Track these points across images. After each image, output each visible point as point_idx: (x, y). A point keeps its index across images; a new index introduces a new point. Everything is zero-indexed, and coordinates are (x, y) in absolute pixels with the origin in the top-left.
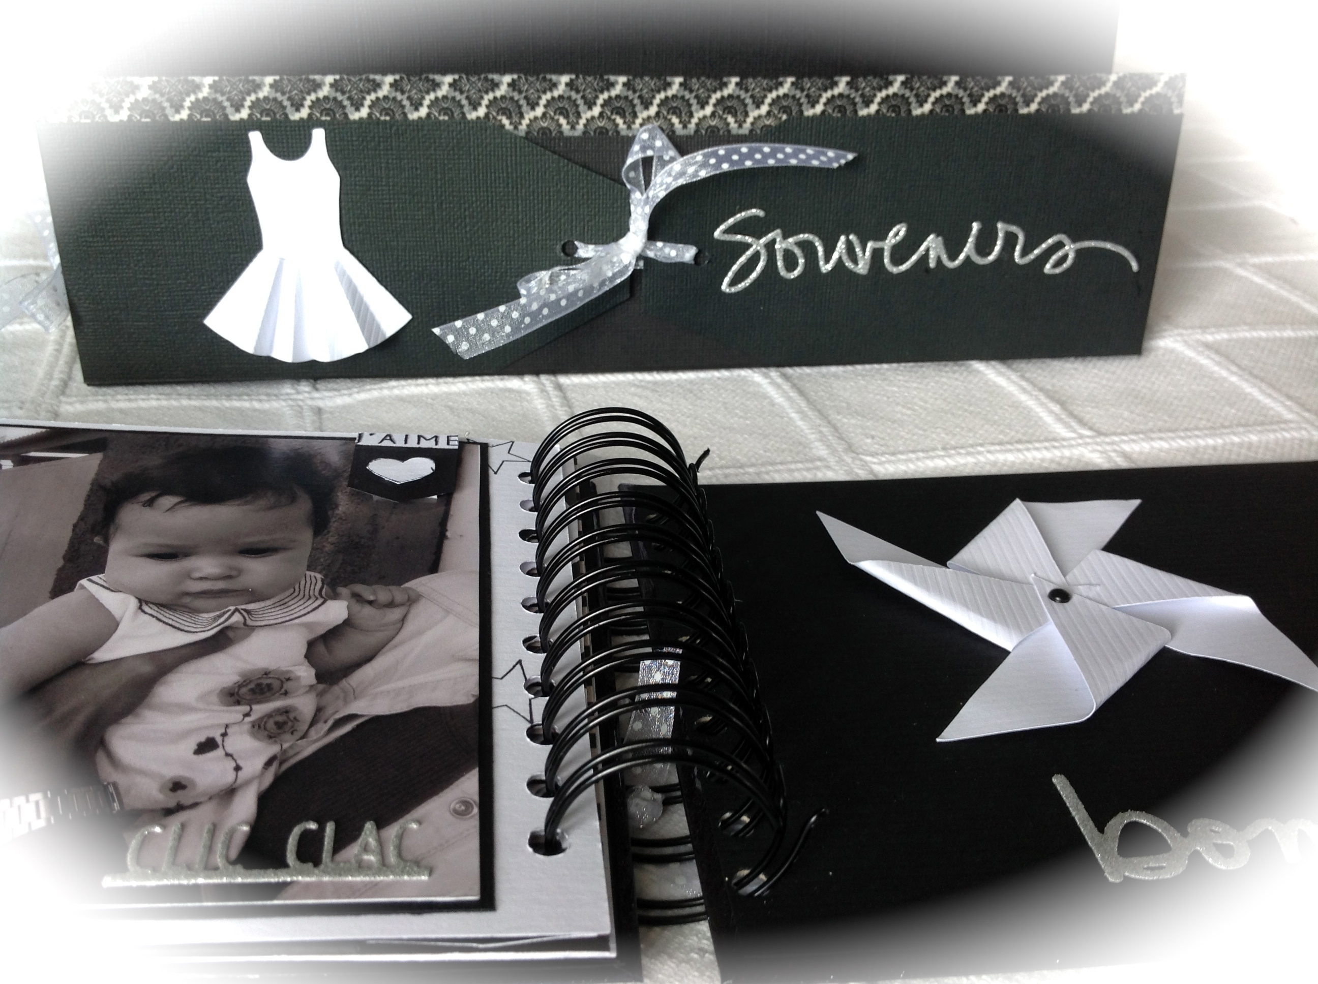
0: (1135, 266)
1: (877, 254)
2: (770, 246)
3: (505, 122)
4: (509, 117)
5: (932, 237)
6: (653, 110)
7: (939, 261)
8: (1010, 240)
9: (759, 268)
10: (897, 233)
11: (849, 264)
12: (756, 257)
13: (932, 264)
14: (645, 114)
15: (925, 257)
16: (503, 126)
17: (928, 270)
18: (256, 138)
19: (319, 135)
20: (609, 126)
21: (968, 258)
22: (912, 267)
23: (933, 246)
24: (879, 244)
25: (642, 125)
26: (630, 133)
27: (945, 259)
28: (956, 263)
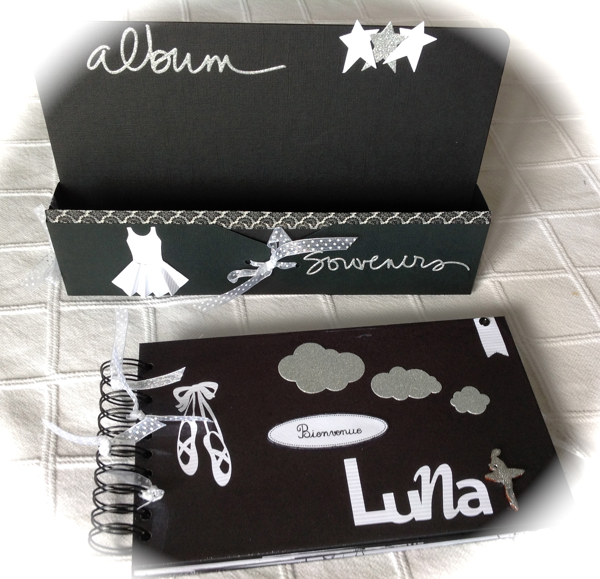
0: (468, 269)
1: (367, 265)
2: (325, 262)
3: (224, 225)
4: (225, 223)
5: (388, 260)
6: (280, 222)
7: (391, 266)
8: (419, 261)
9: (321, 268)
10: (375, 258)
11: (356, 267)
12: (320, 265)
13: (389, 267)
14: (277, 223)
15: (386, 265)
16: (222, 226)
17: (387, 269)
18: (129, 229)
19: (153, 229)
20: (263, 226)
21: (402, 266)
22: (381, 268)
23: (389, 262)
24: (368, 261)
25: (276, 226)
26: (271, 229)
27: (394, 266)
28: (398, 267)
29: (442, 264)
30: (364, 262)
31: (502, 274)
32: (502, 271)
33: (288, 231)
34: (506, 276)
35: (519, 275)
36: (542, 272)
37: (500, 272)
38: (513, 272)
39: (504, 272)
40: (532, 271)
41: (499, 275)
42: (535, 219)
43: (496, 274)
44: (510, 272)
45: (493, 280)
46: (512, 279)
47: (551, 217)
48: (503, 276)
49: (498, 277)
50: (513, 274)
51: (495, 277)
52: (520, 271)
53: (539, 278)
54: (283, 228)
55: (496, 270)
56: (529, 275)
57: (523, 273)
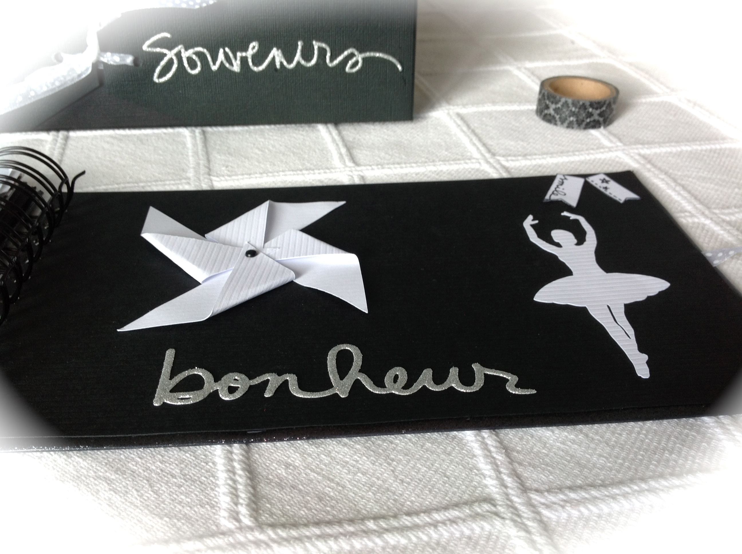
0: (399, 67)
1: (244, 60)
2: (178, 55)
5: (275, 49)
7: (281, 63)
8: (322, 52)
9: (174, 68)
10: (253, 47)
11: (227, 65)
12: (170, 62)
13: (278, 66)
15: (273, 61)
17: (276, 69)
21: (298, 63)
22: (266, 69)
23: (276, 55)
24: (244, 54)
27: (285, 63)
28: (292, 66)
29: (359, 57)
30: (239, 54)
34: (465, 108)
44: (471, 105)
45: (446, 111)
48: (461, 108)
49: (455, 109)
51: (451, 109)
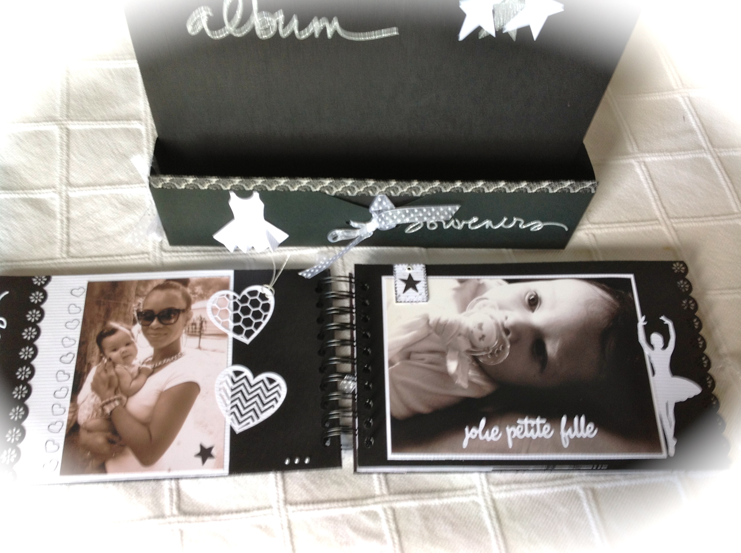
0: (567, 229)
1: (466, 226)
2: (425, 223)
3: (327, 192)
4: (329, 191)
5: (487, 221)
6: (384, 190)
7: (490, 227)
8: (518, 223)
9: (419, 228)
10: (475, 220)
11: (455, 227)
12: (419, 225)
13: (487, 227)
14: (380, 191)
15: (485, 226)
16: (325, 193)
17: (485, 229)
18: (233, 195)
19: (256, 195)
20: (366, 193)
21: (501, 227)
22: (479, 228)
23: (488, 223)
24: (467, 223)
25: (380, 193)
26: (374, 195)
27: (492, 227)
28: (496, 227)
29: (541, 225)
30: (464, 222)
31: (597, 226)
32: (597, 221)
33: (391, 198)
34: (601, 228)
35: (613, 228)
36: (636, 224)
37: (594, 223)
38: (607, 223)
39: (598, 223)
40: (626, 222)
41: (594, 226)
42: (633, 161)
43: (590, 226)
44: (604, 223)
45: (587, 232)
46: (606, 231)
47: (649, 159)
48: (597, 228)
49: (593, 229)
50: (607, 226)
51: (590, 229)
52: (614, 223)
53: (632, 230)
54: (386, 195)
55: (591, 221)
56: (624, 227)
57: (617, 225)
